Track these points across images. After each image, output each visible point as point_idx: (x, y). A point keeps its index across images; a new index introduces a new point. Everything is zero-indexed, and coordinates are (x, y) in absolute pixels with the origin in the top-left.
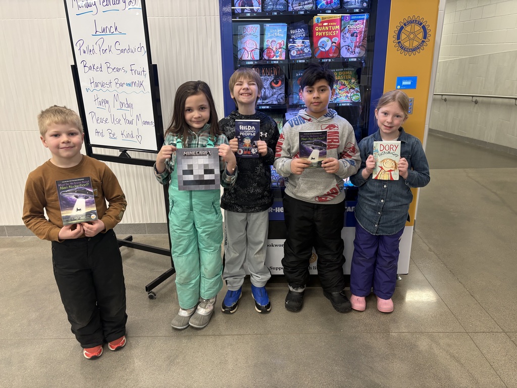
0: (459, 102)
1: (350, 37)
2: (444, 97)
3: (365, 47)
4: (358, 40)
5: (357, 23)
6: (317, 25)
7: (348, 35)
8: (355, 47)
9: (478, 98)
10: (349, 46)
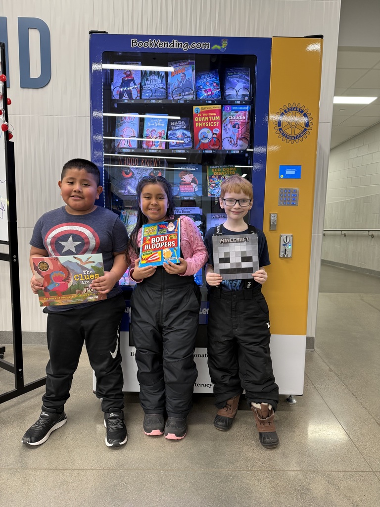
0: (358, 236)
1: (232, 129)
2: (343, 232)
3: (248, 140)
4: (240, 132)
5: (238, 114)
6: (197, 115)
7: (229, 126)
8: (237, 139)
9: (374, 233)
10: (231, 138)
